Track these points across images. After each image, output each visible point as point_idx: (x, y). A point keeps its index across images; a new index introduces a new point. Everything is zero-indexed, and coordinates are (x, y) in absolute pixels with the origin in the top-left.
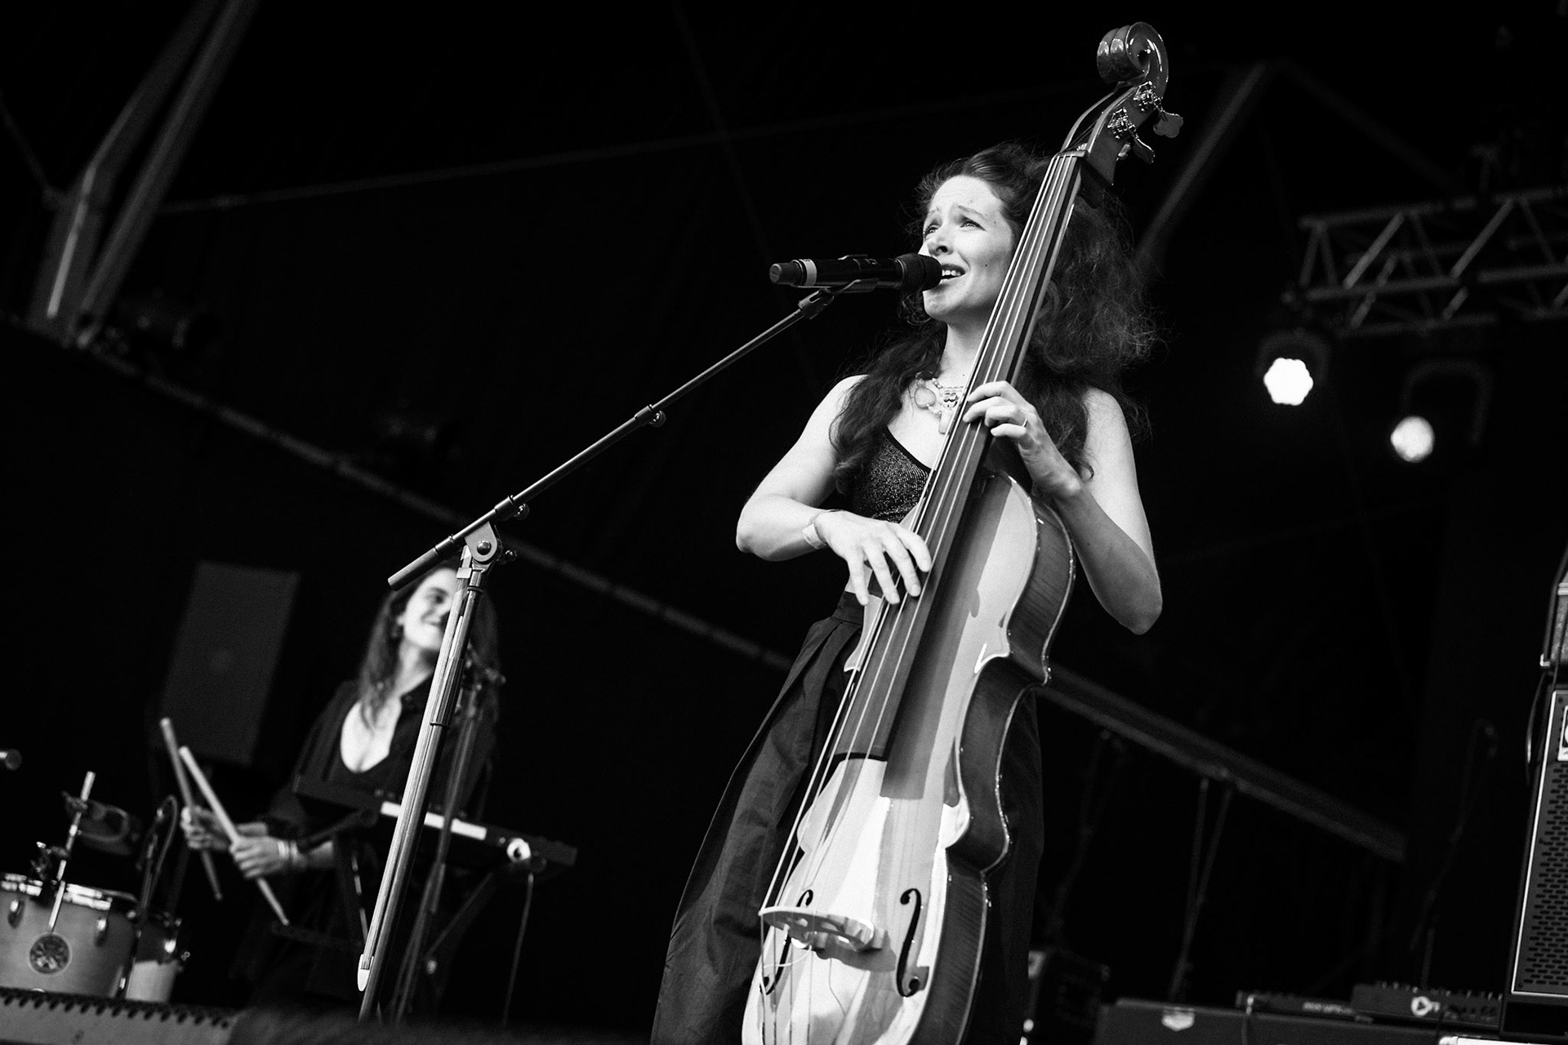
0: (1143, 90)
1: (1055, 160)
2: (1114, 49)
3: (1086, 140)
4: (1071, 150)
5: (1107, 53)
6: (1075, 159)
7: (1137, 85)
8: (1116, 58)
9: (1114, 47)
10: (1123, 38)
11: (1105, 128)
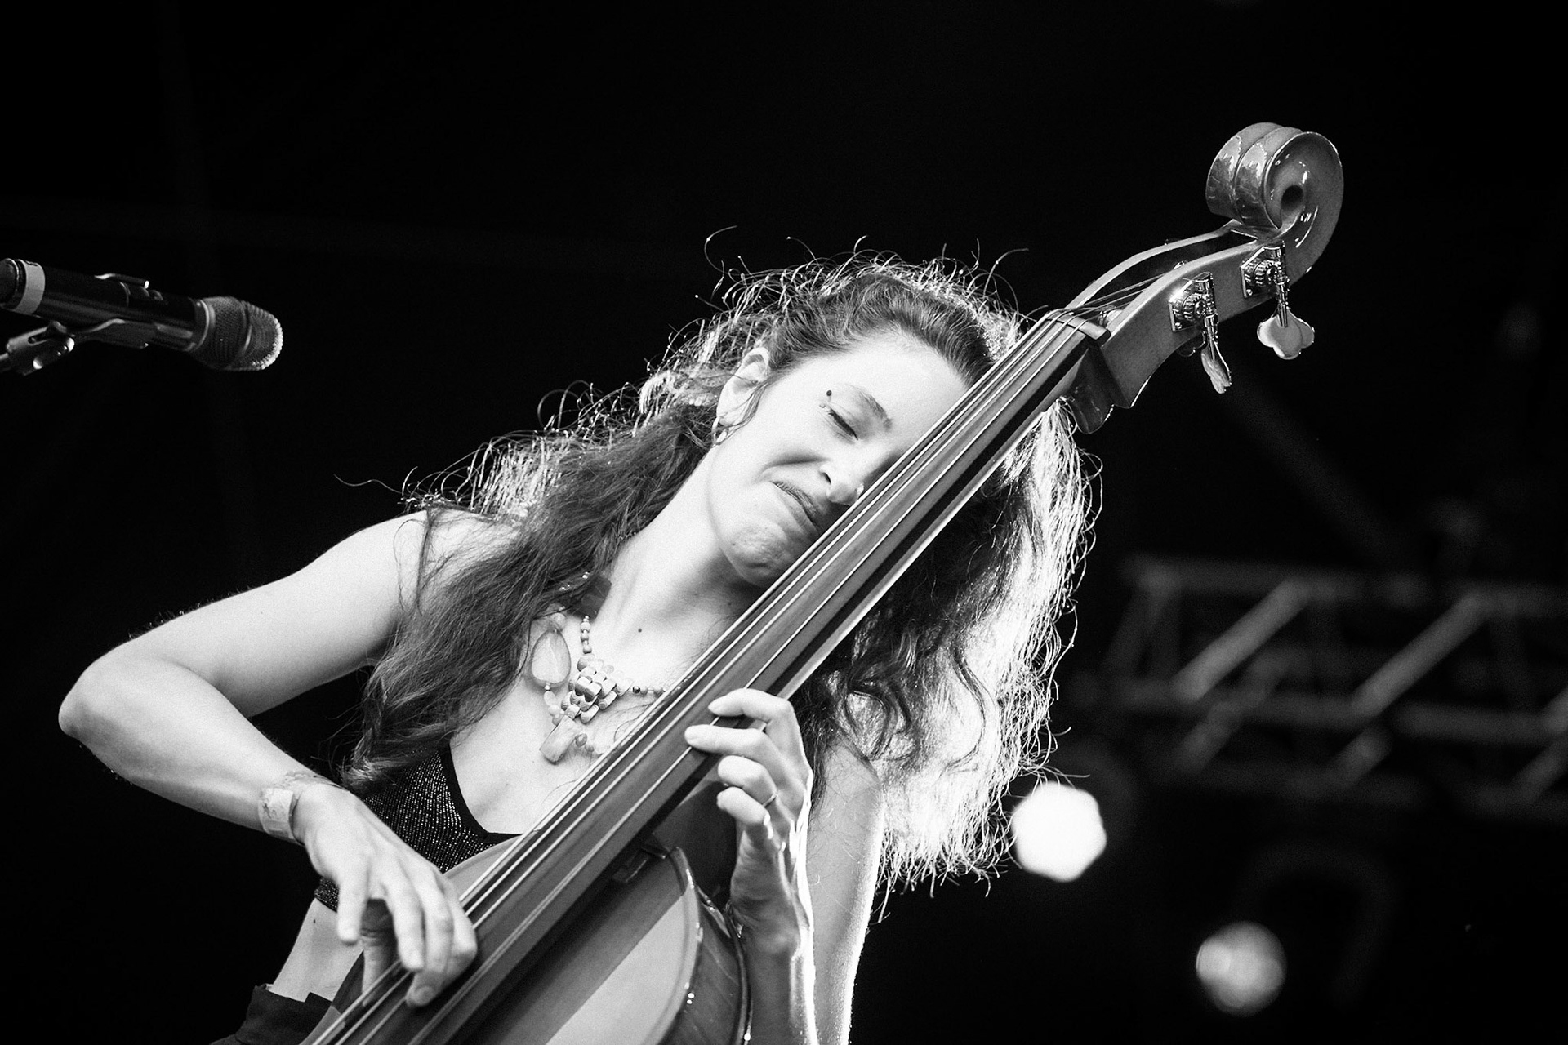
0: (1264, 256)
1: (1046, 320)
2: (1246, 162)
3: (1121, 305)
4: (1082, 317)
5: (1231, 168)
6: (1081, 336)
7: (1260, 242)
8: (1244, 180)
9: (1247, 158)
10: (1272, 151)
11: (1160, 300)
